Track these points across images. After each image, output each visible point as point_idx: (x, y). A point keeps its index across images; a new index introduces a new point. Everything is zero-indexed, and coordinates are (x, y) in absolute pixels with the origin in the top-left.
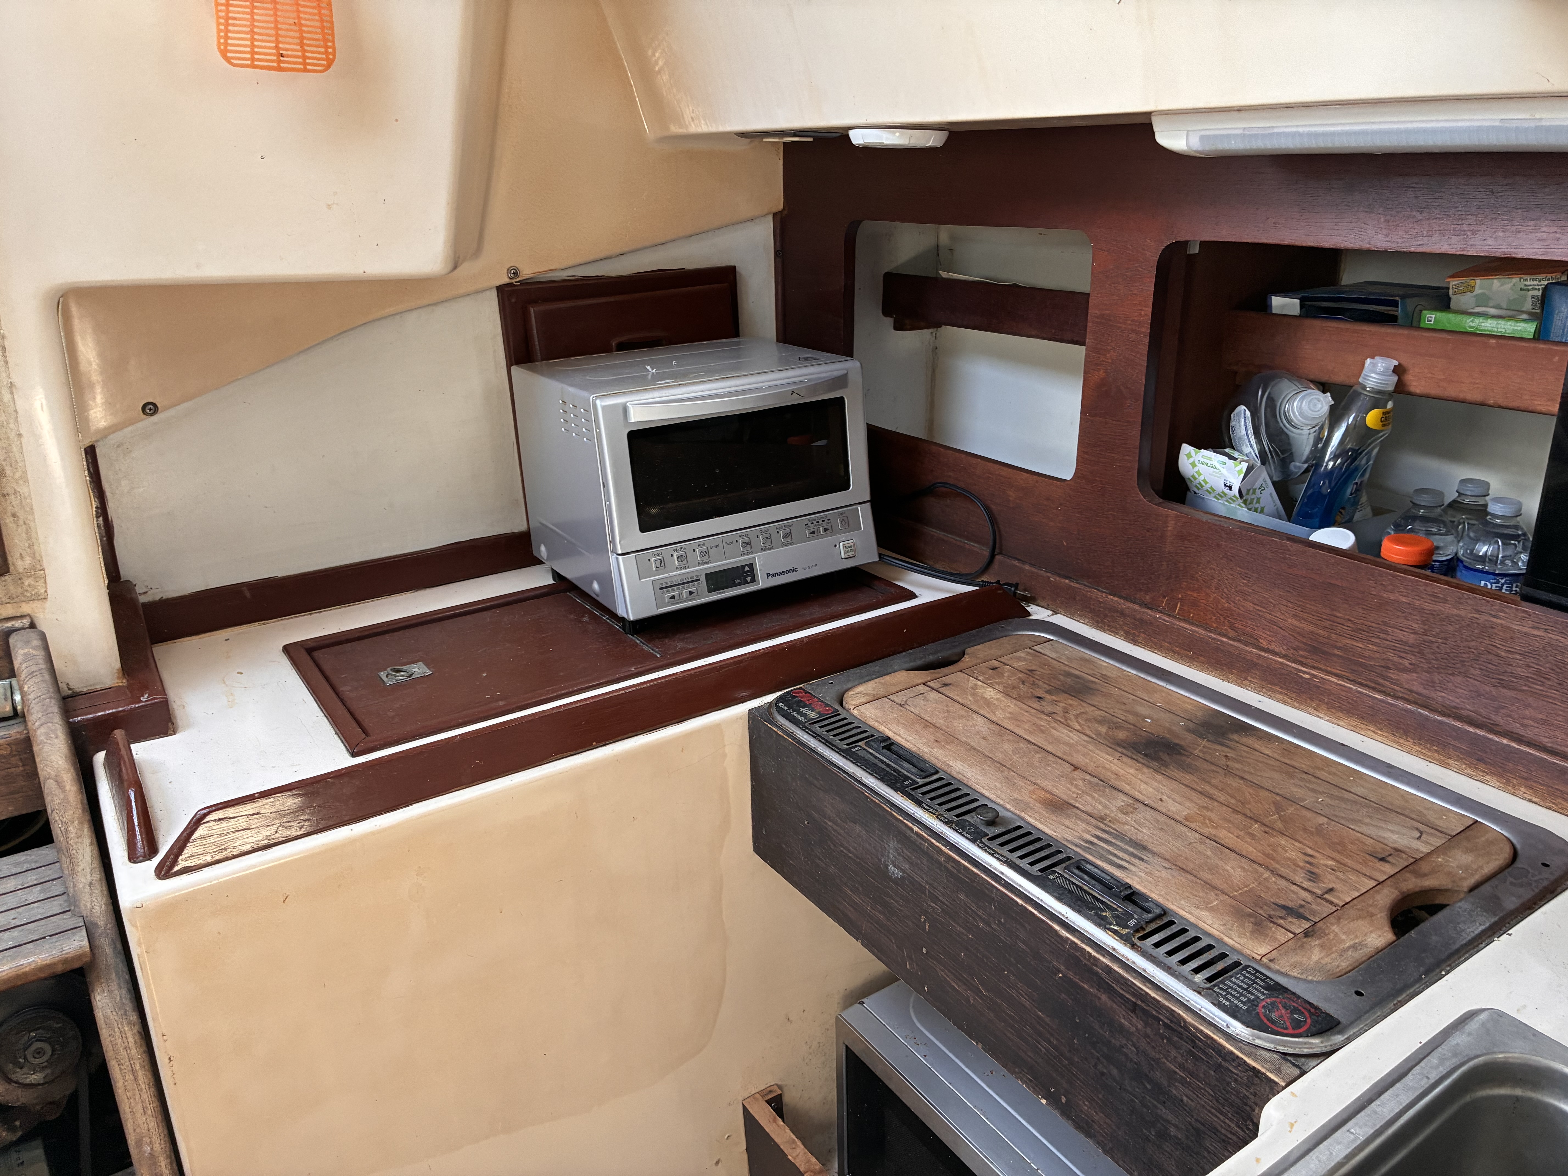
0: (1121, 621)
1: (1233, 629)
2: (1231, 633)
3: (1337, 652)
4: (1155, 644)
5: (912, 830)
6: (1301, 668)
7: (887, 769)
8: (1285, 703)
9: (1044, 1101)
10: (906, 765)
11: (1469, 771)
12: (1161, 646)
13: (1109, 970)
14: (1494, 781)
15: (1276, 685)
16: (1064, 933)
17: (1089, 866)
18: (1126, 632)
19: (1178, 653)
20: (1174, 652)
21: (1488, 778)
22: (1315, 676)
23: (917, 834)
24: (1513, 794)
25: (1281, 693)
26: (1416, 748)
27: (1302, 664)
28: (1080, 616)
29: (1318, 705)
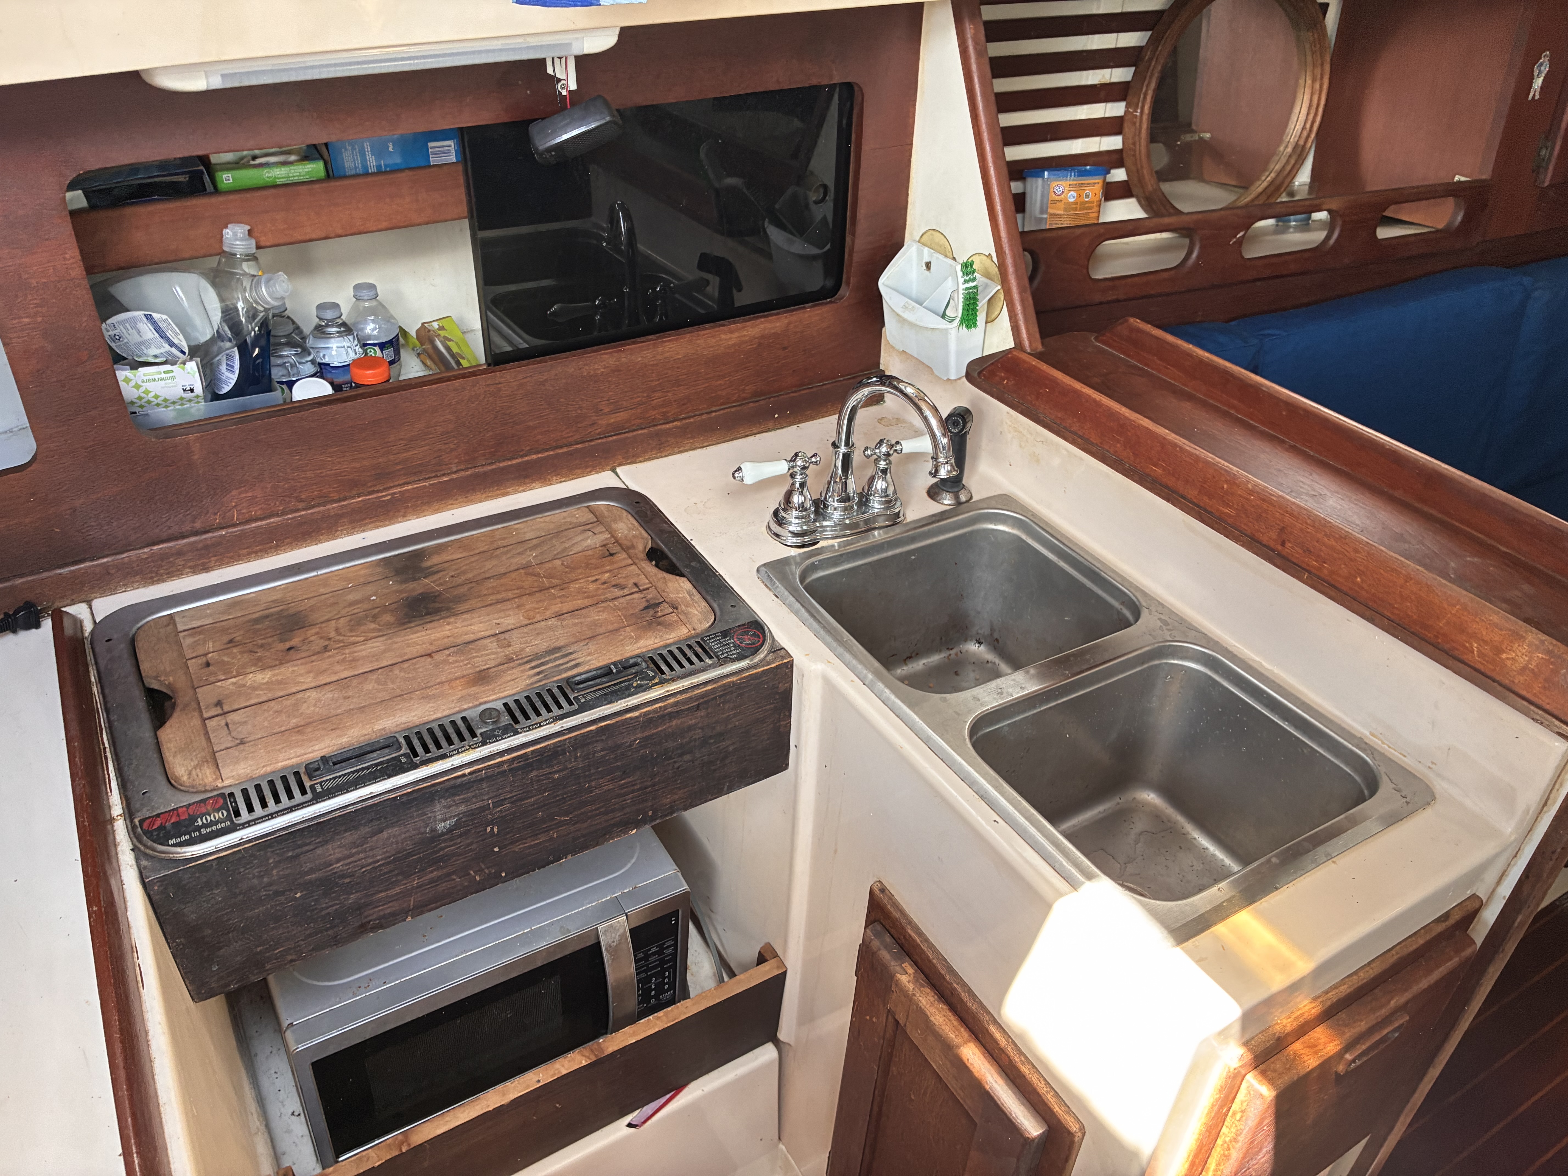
0: (180, 561)
1: (301, 501)
2: (301, 505)
3: (398, 467)
4: (231, 558)
5: (464, 775)
6: (380, 494)
7: (371, 770)
8: (378, 527)
9: (634, 831)
10: (375, 755)
11: (521, 489)
12: (239, 556)
13: (676, 704)
14: (538, 484)
15: (365, 519)
16: (636, 714)
17: (578, 678)
18: (190, 567)
19: (261, 551)
20: (256, 552)
21: (534, 485)
22: (395, 493)
23: (470, 774)
24: (551, 484)
25: (370, 523)
26: (484, 495)
27: (378, 491)
28: (125, 585)
29: (405, 512)
